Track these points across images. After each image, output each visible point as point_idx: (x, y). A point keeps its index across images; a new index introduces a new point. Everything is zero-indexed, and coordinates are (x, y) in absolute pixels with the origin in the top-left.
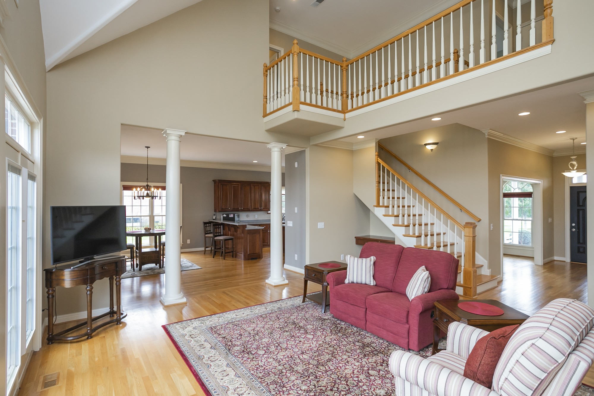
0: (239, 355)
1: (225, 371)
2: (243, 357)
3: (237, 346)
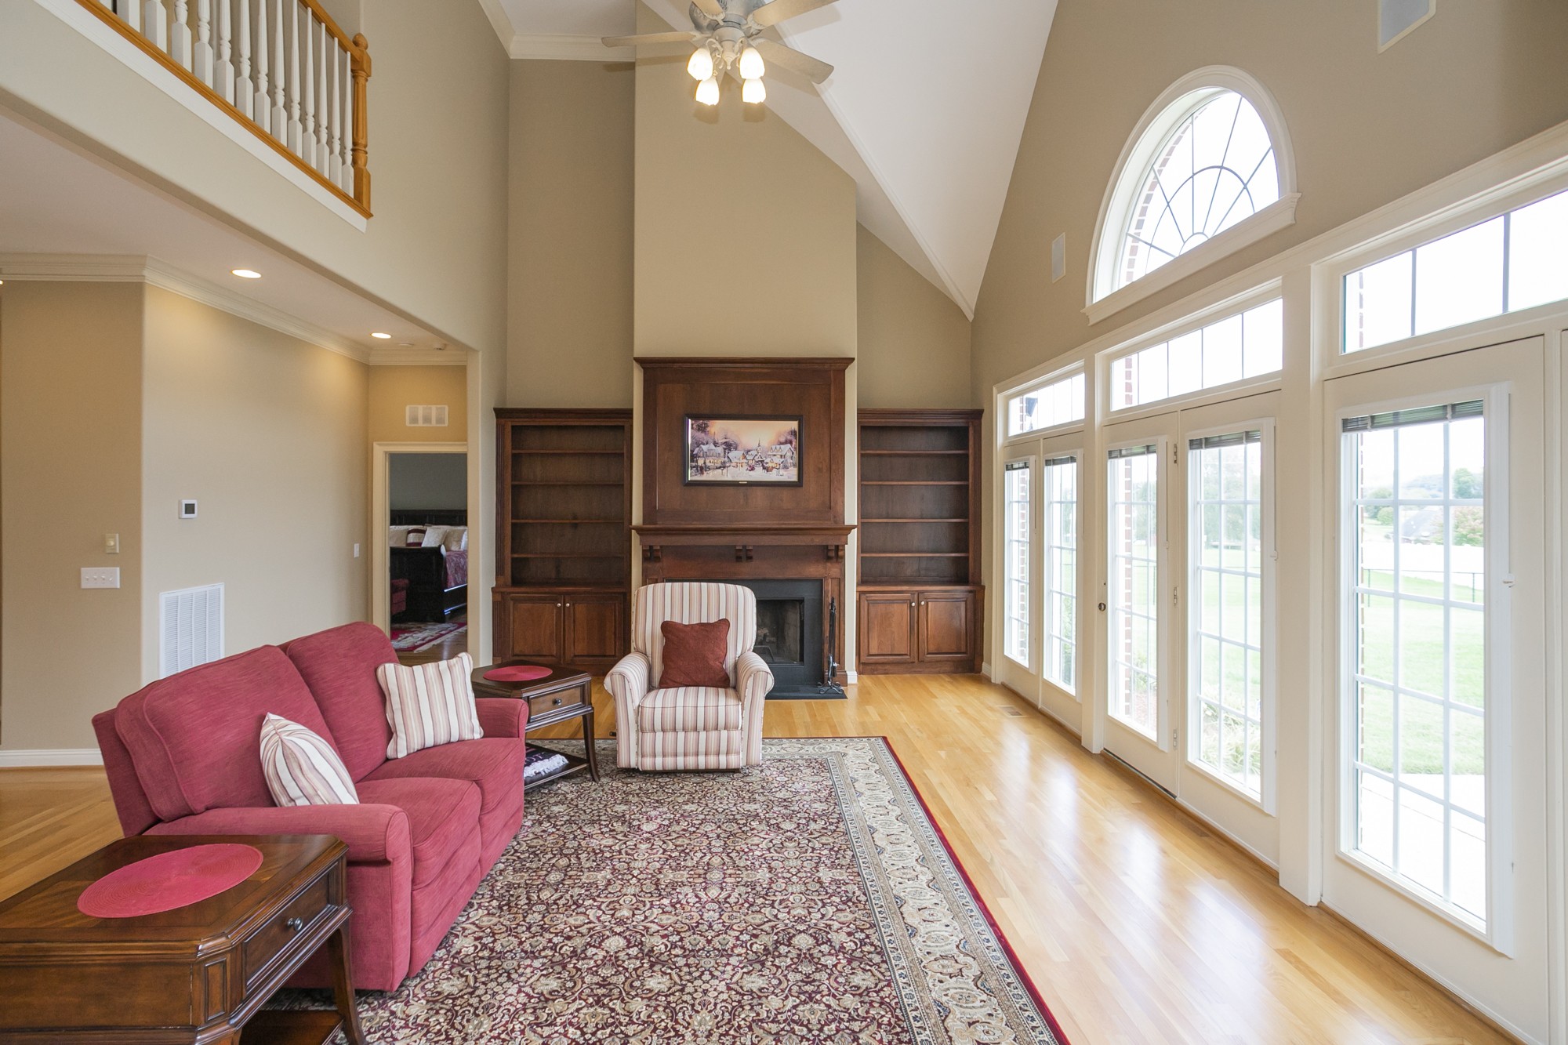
0: (869, 953)
1: (925, 921)
2: (860, 941)
3: (859, 988)
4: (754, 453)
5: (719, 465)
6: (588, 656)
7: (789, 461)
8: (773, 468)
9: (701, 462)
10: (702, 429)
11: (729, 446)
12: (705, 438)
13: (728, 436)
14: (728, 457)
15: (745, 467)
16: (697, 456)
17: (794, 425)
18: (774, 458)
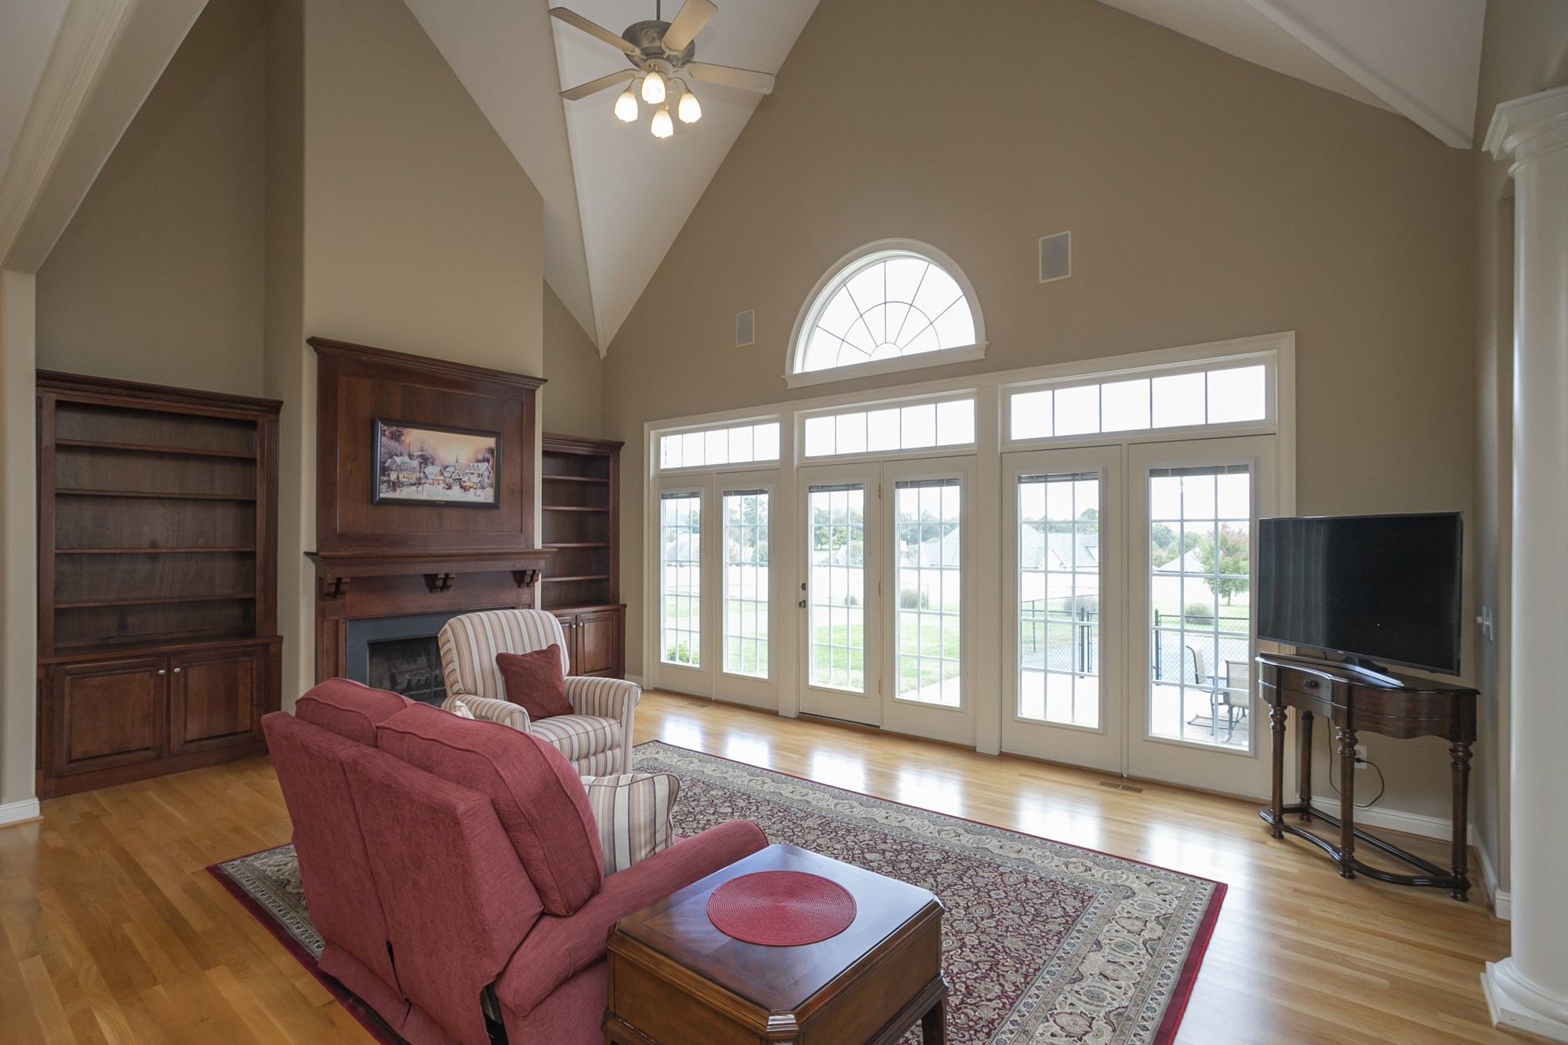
4: (451, 469)
5: (414, 481)
6: (209, 738)
7: (487, 481)
8: (470, 487)
9: (393, 476)
10: (396, 437)
11: (425, 460)
12: (399, 448)
13: (425, 448)
14: (424, 473)
15: (442, 485)
16: (389, 469)
17: (491, 442)
18: (472, 476)
